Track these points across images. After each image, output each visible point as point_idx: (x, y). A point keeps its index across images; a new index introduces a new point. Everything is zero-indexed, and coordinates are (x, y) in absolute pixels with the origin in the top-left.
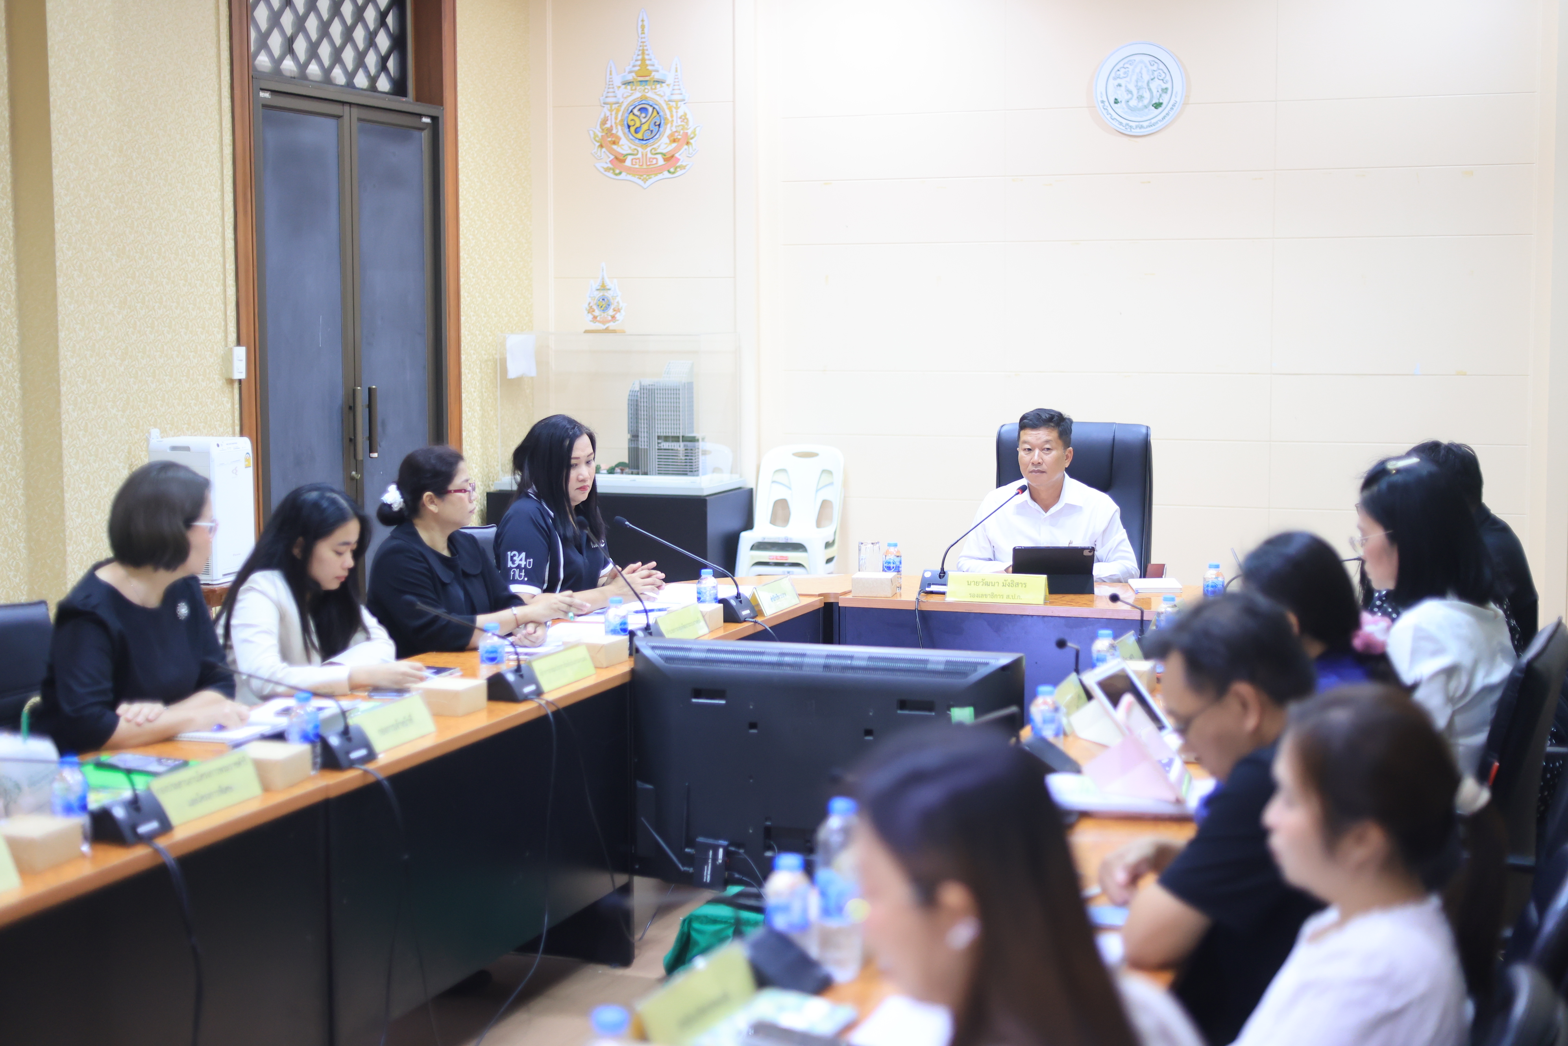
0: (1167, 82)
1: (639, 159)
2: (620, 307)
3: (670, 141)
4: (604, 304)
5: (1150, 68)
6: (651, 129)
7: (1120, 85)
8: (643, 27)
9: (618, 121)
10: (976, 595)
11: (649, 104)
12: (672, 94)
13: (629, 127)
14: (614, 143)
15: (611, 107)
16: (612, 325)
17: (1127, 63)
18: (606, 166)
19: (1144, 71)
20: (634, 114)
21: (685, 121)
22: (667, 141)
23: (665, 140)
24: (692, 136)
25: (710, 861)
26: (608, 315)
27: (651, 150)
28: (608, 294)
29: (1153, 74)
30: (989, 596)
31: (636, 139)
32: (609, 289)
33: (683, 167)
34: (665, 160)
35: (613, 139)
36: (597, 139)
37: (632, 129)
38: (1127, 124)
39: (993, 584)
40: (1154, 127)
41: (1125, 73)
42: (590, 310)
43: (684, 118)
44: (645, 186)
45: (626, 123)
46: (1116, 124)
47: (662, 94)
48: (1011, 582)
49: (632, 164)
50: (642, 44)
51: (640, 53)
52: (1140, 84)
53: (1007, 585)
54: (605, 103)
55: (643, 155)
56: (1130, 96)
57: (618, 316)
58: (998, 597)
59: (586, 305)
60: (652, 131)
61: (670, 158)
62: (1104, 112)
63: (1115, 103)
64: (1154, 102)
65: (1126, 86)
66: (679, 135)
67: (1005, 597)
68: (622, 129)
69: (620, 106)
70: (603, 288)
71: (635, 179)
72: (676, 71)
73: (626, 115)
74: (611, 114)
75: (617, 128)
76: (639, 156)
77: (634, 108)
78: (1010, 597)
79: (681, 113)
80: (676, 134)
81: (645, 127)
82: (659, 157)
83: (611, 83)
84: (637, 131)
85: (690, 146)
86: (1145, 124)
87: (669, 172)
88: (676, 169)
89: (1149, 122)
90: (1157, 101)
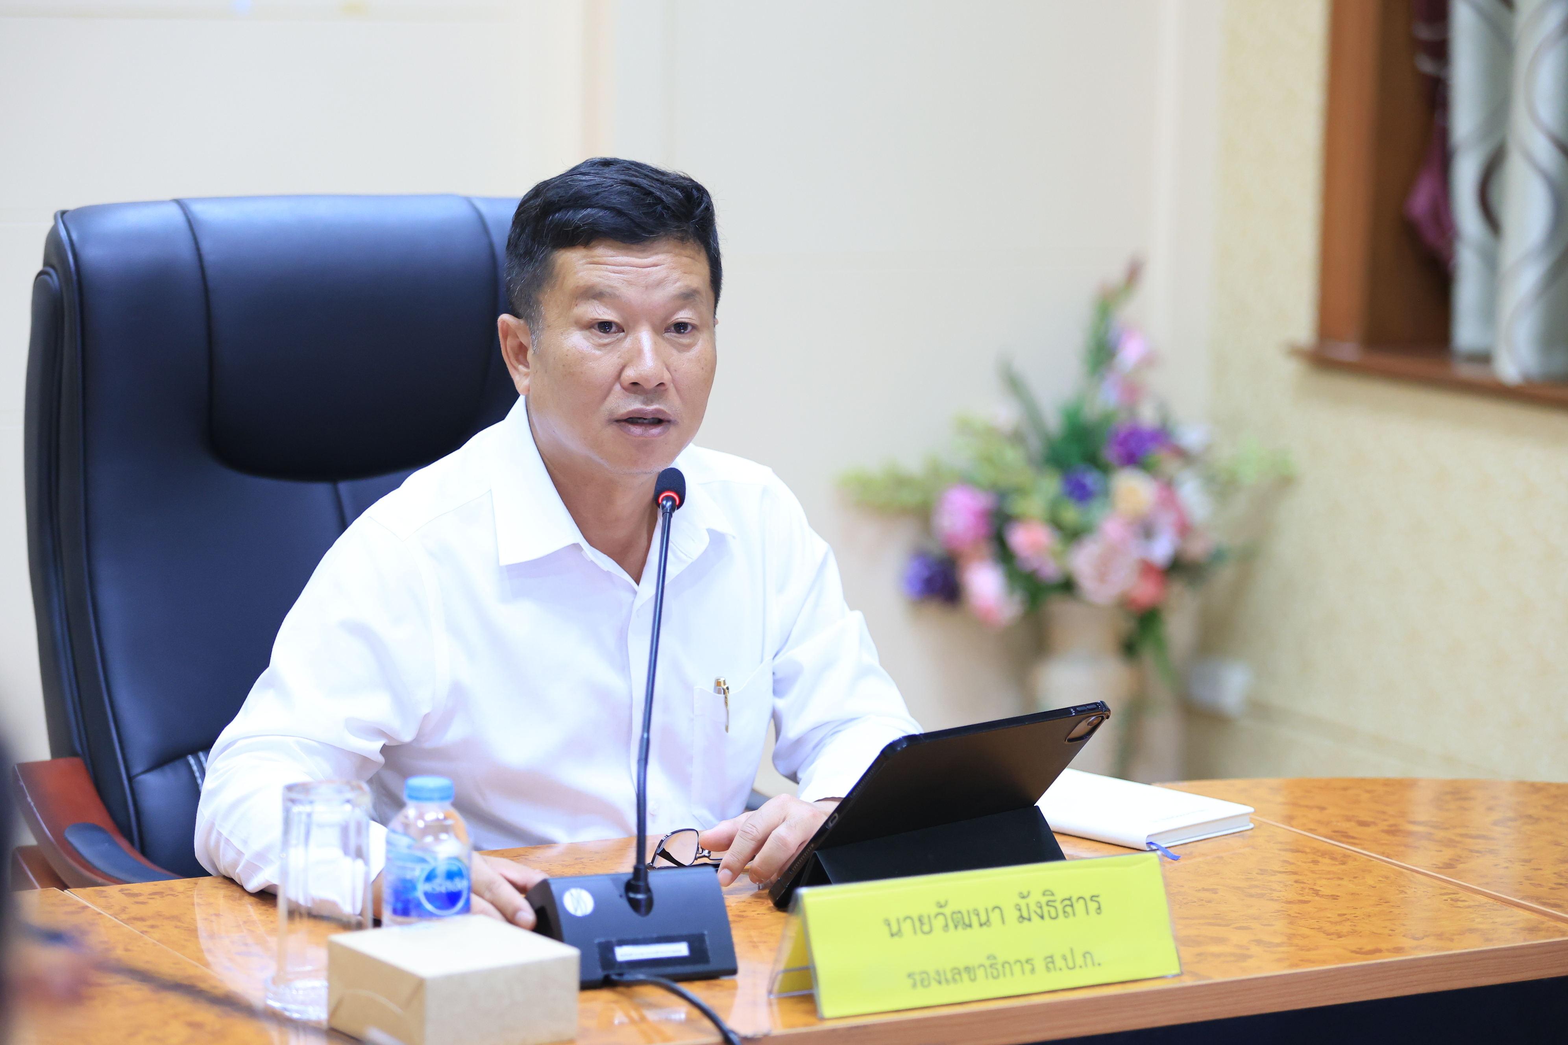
10: (932, 974)
30: (980, 973)
39: (983, 919)
48: (1043, 900)
53: (1035, 917)
58: (1017, 968)
67: (1040, 964)
78: (1059, 963)
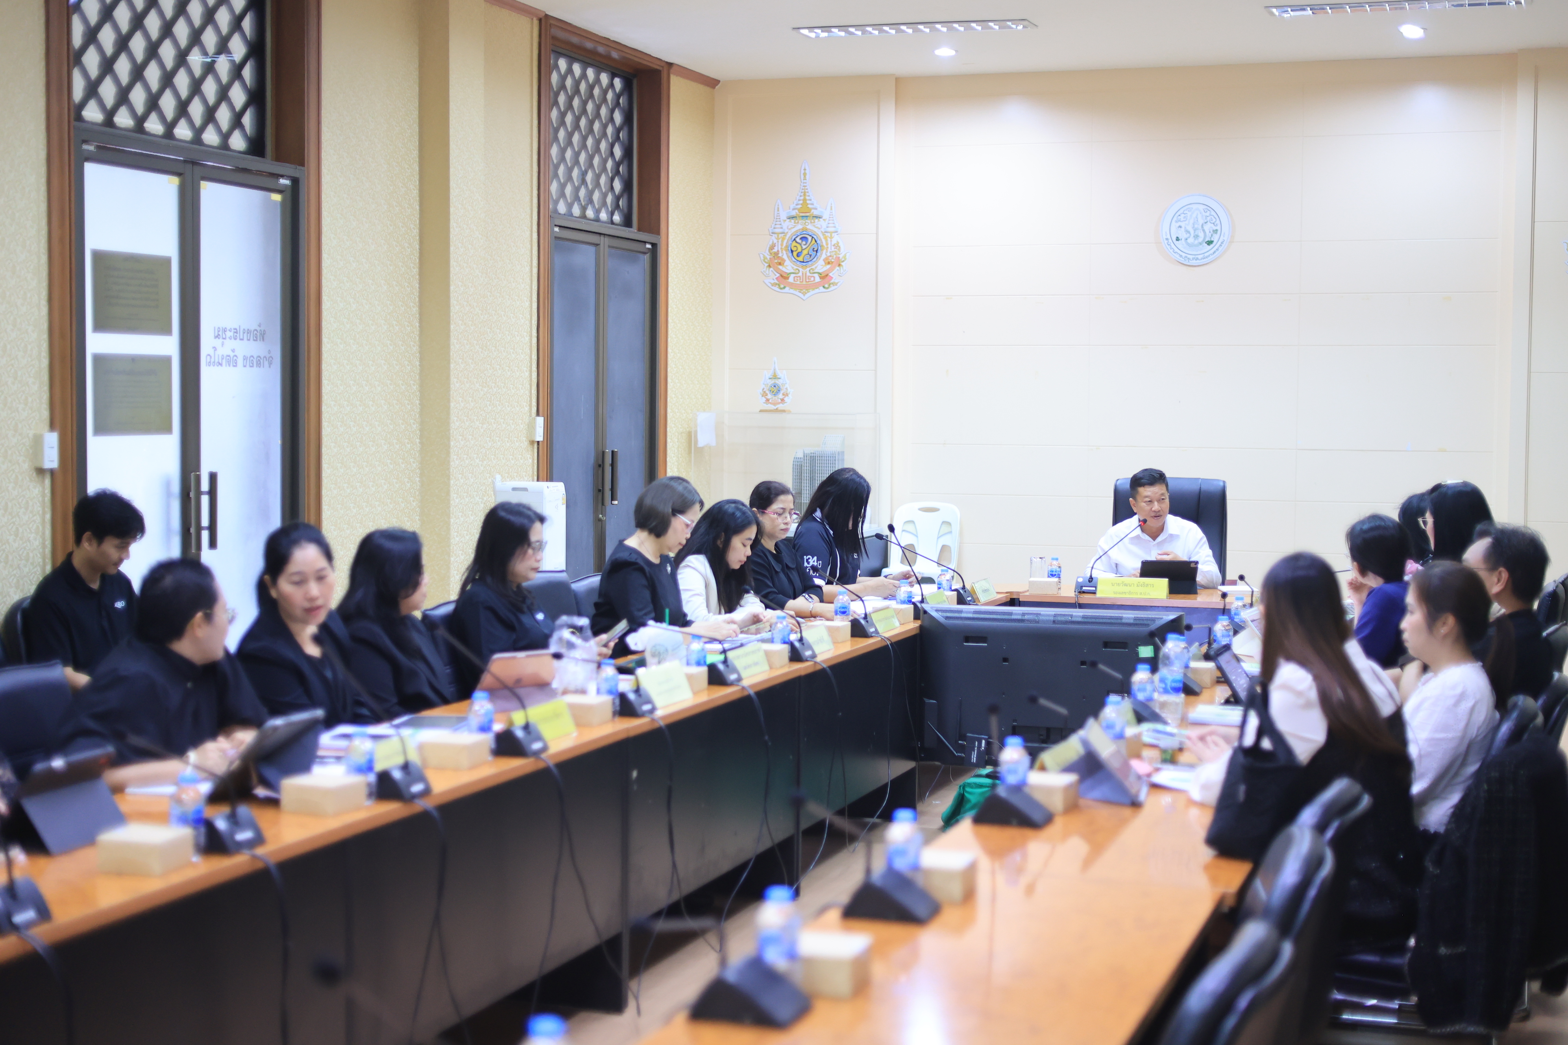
0: (1217, 225)
1: (800, 277)
2: (788, 393)
3: (825, 264)
4: (776, 389)
5: (1204, 214)
6: (810, 254)
7: (1180, 227)
8: (805, 174)
9: (783, 247)
10: (1118, 592)
11: (809, 235)
12: (827, 227)
13: (792, 251)
14: (780, 264)
15: (778, 236)
16: (780, 407)
17: (1186, 210)
18: (773, 282)
19: (1199, 216)
20: (796, 242)
21: (838, 248)
22: (823, 263)
23: (821, 262)
24: (843, 259)
25: (976, 748)
26: (778, 398)
27: (810, 270)
28: (779, 382)
29: (1206, 219)
30: (1127, 593)
31: (798, 261)
32: (779, 378)
33: (835, 284)
34: (821, 278)
35: (779, 261)
36: (766, 260)
37: (795, 254)
38: (1186, 257)
40: (1206, 259)
41: (1185, 217)
42: (764, 394)
43: (837, 246)
44: (804, 298)
45: (790, 249)
46: (1178, 256)
47: (820, 227)
49: (794, 281)
50: (803, 188)
51: (802, 194)
52: (1196, 226)
53: (1137, 586)
54: (772, 233)
55: (803, 274)
56: (1188, 235)
57: (786, 399)
58: (1132, 593)
59: (761, 391)
60: (811, 255)
61: (825, 277)
62: (1168, 247)
63: (1177, 240)
64: (1207, 240)
65: (1185, 228)
66: (833, 259)
68: (787, 253)
69: (786, 236)
70: (775, 377)
71: (797, 293)
72: (831, 209)
73: (790, 242)
74: (778, 242)
75: (782, 253)
76: (800, 274)
77: (796, 237)
78: (1143, 594)
79: (834, 242)
80: (830, 258)
81: (805, 252)
82: (816, 276)
83: (778, 217)
84: (798, 255)
85: (841, 268)
86: (1200, 257)
87: (824, 287)
88: (829, 285)
89: (1203, 255)
90: (1209, 240)
